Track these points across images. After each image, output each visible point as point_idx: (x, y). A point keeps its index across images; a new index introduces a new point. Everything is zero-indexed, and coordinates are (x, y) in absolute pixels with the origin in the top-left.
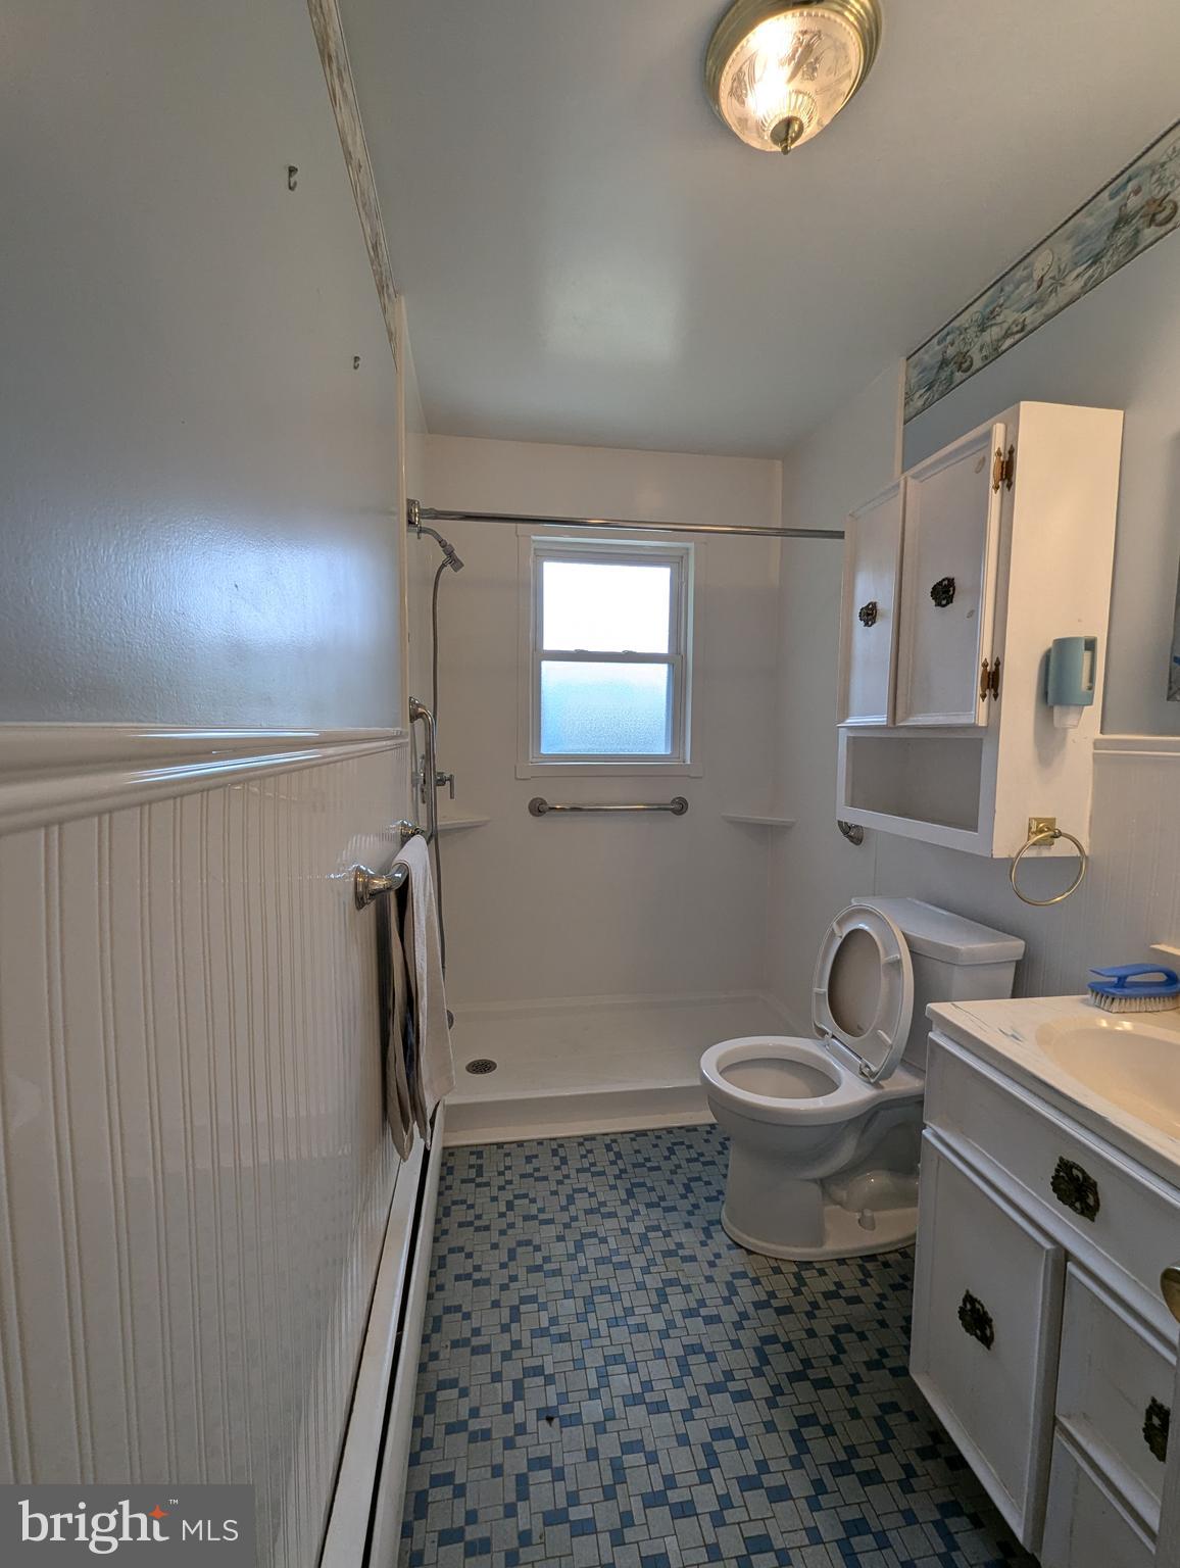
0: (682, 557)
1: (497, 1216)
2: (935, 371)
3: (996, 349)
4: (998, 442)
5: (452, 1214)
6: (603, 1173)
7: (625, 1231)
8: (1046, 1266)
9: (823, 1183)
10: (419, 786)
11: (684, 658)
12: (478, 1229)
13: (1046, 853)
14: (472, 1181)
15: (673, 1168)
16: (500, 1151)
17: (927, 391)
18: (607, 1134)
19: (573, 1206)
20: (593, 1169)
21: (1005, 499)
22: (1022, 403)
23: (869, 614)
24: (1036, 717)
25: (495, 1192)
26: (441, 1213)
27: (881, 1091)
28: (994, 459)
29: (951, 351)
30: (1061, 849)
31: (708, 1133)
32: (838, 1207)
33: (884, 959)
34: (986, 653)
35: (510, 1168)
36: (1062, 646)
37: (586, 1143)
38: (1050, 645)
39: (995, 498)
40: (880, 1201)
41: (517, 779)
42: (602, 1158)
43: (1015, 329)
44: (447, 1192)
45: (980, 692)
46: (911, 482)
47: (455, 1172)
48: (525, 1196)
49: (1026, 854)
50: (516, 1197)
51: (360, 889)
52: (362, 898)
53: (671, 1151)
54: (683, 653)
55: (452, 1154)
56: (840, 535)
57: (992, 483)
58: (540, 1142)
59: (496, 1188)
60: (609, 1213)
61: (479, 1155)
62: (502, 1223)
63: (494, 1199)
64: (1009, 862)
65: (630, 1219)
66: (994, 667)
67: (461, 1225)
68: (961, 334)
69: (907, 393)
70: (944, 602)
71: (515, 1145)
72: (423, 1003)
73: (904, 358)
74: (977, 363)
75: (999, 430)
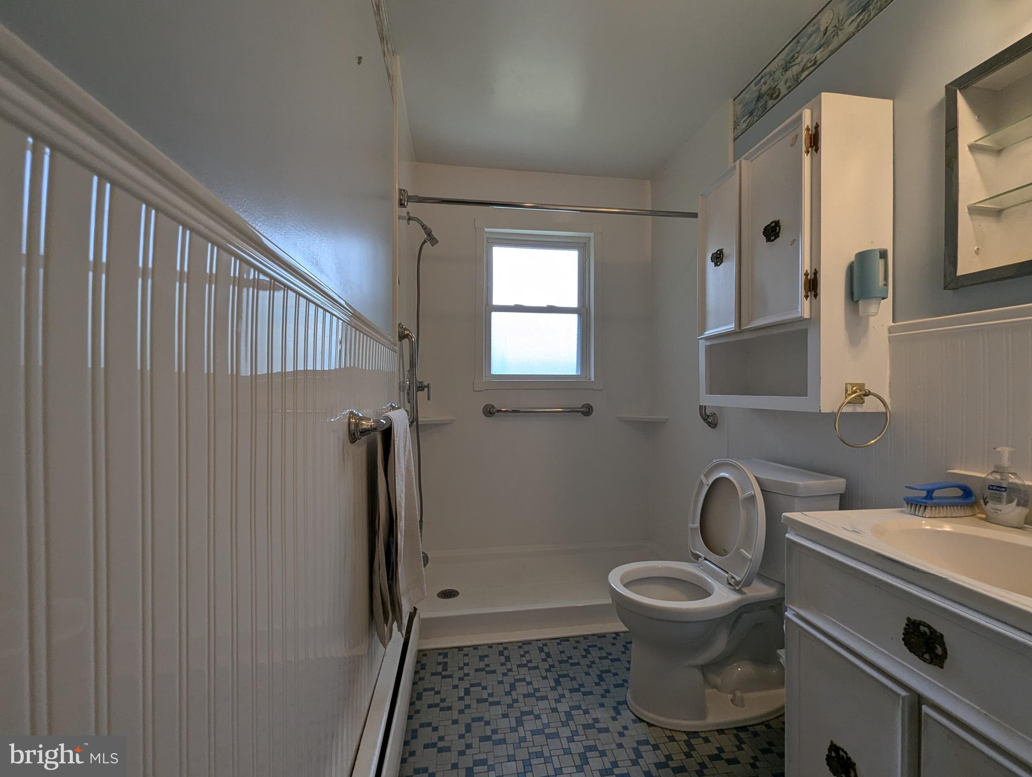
0: (586, 243)
1: (457, 699)
2: (754, 104)
3: (797, 80)
4: (807, 121)
5: (424, 698)
6: (537, 668)
7: (554, 710)
8: (903, 709)
9: (705, 669)
10: (406, 391)
11: (588, 311)
12: (442, 709)
13: (859, 409)
14: (439, 674)
15: (589, 663)
16: (460, 652)
17: (749, 117)
18: (539, 640)
19: (515, 692)
20: (529, 665)
21: (813, 160)
22: (823, 93)
23: (718, 258)
24: (846, 313)
25: (456, 682)
26: (415, 695)
27: (744, 596)
28: (804, 133)
29: (764, 88)
30: (870, 405)
31: (614, 638)
32: (715, 690)
33: (741, 496)
34: (805, 265)
35: (467, 664)
36: (863, 257)
37: (524, 646)
38: (853, 258)
39: (807, 160)
40: (748, 684)
41: (474, 391)
42: (536, 657)
43: (809, 65)
44: (420, 682)
45: (804, 294)
46: (744, 163)
47: (426, 667)
48: (479, 685)
49: (844, 410)
50: (472, 685)
51: (353, 427)
52: (354, 434)
53: (587, 651)
54: (587, 306)
55: (425, 655)
56: (695, 215)
57: (804, 149)
58: (490, 646)
59: (457, 679)
60: (542, 697)
61: (445, 655)
62: (461, 704)
63: (456, 687)
64: (832, 415)
65: (558, 701)
66: (813, 276)
67: (430, 706)
68: (771, 76)
69: (734, 122)
70: (773, 238)
71: (472, 649)
72: (401, 524)
73: (731, 100)
74: (784, 91)
75: (807, 114)
